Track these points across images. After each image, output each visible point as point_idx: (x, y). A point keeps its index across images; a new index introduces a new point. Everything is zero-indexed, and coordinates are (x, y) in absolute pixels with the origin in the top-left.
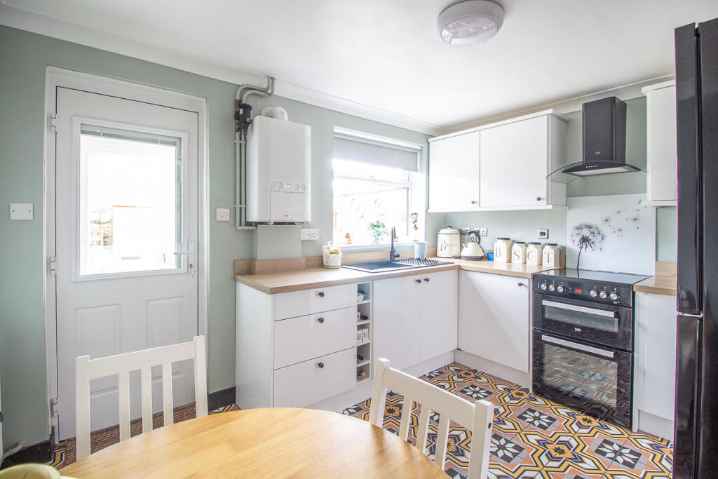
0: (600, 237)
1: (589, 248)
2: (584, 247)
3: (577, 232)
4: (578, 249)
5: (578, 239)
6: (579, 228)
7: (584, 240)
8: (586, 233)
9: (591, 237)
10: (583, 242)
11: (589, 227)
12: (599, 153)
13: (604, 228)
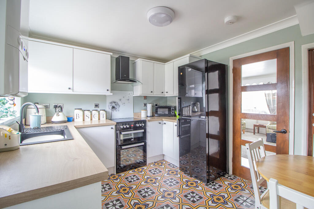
0: (118, 106)
1: (115, 110)
2: (113, 110)
3: (110, 104)
4: (111, 111)
5: (111, 107)
6: (111, 103)
7: (113, 107)
8: (114, 105)
9: (115, 106)
10: (113, 108)
11: (115, 102)
12: (125, 76)
13: (120, 103)
